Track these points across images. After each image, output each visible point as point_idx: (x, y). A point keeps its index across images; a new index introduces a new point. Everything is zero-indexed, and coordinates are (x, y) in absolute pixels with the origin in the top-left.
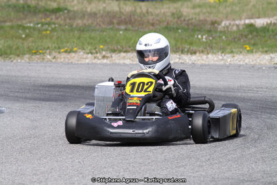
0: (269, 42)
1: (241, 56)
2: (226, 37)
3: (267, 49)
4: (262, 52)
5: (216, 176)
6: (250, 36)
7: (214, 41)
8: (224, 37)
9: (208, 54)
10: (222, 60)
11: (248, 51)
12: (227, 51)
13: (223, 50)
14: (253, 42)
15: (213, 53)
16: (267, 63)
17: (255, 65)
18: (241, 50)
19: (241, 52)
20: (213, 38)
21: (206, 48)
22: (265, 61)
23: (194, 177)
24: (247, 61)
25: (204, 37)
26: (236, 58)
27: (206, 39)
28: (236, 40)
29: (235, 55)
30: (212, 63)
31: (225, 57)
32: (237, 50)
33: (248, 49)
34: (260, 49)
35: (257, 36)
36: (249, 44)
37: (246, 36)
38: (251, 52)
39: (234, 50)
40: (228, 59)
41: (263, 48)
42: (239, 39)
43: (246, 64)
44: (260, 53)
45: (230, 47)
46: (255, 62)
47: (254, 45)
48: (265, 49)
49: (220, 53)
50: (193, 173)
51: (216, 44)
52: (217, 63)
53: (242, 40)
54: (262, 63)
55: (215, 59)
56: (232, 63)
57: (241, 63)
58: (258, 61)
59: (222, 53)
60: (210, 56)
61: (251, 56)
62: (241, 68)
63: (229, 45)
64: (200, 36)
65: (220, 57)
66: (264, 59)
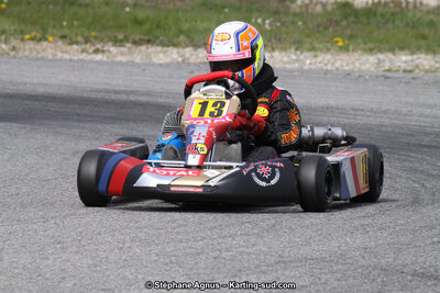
0: (376, 33)
1: (329, 56)
2: (305, 23)
3: (372, 46)
4: (365, 50)
5: (286, 254)
6: (344, 23)
7: (284, 29)
8: (300, 23)
9: (273, 50)
10: (297, 61)
11: (341, 48)
12: (306, 46)
14: (348, 32)
15: (284, 49)
16: (372, 69)
18: (329, 45)
19: (328, 50)
20: (283, 24)
21: (270, 41)
22: (368, 66)
23: (249, 254)
24: (338, 64)
25: (267, 21)
26: (320, 59)
27: (270, 25)
28: (321, 28)
29: (318, 53)
31: (302, 57)
32: (321, 46)
33: (340, 44)
35: (355, 23)
36: (343, 38)
37: (337, 23)
38: (345, 49)
39: (317, 46)
40: (307, 60)
41: (365, 43)
42: (326, 28)
43: (337, 69)
44: (360, 52)
46: (351, 66)
47: (351, 37)
49: (293, 50)
50: (247, 247)
51: (287, 34)
52: (288, 66)
53: (331, 30)
54: (363, 68)
55: (285, 59)
56: (313, 67)
57: (329, 67)
58: (357, 65)
59: (297, 49)
60: (276, 54)
61: (344, 56)
62: (328, 76)
63: (309, 36)
64: (259, 21)
65: (294, 57)
66: (367, 61)
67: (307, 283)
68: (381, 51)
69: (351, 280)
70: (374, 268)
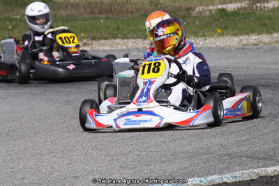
13: (196, 35)
17: (225, 46)
34: (231, 32)
45: (202, 31)
48: (235, 32)
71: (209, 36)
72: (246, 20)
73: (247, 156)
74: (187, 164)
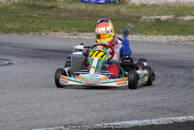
0: (167, 29)
1: (151, 37)
2: (144, 25)
4: (163, 35)
6: (157, 25)
9: (133, 34)
10: (141, 38)
11: (155, 34)
12: (144, 33)
13: (141, 33)
14: (158, 29)
15: (136, 34)
16: (165, 41)
17: (158, 41)
19: (151, 34)
20: (137, 26)
22: (164, 40)
23: (113, 103)
24: (154, 39)
26: (148, 37)
27: (132, 26)
28: (149, 27)
30: (135, 39)
31: (142, 37)
33: (155, 32)
34: (162, 33)
35: (161, 25)
36: (156, 30)
37: (155, 25)
38: (156, 34)
39: (147, 33)
40: (144, 38)
41: (164, 32)
42: (151, 27)
43: (153, 41)
47: (159, 30)
48: (165, 33)
49: (139, 34)
51: (138, 29)
52: (137, 40)
54: (162, 40)
55: (137, 37)
56: (146, 40)
57: (151, 40)
58: (160, 39)
60: (134, 36)
61: (156, 36)
62: (150, 43)
63: (145, 30)
64: (129, 25)
65: (139, 37)
66: (164, 38)
67: (131, 113)
68: (169, 35)
69: (146, 112)
70: (154, 108)
71: (149, 34)
72: (172, 26)
73: (167, 109)
74: (131, 111)
